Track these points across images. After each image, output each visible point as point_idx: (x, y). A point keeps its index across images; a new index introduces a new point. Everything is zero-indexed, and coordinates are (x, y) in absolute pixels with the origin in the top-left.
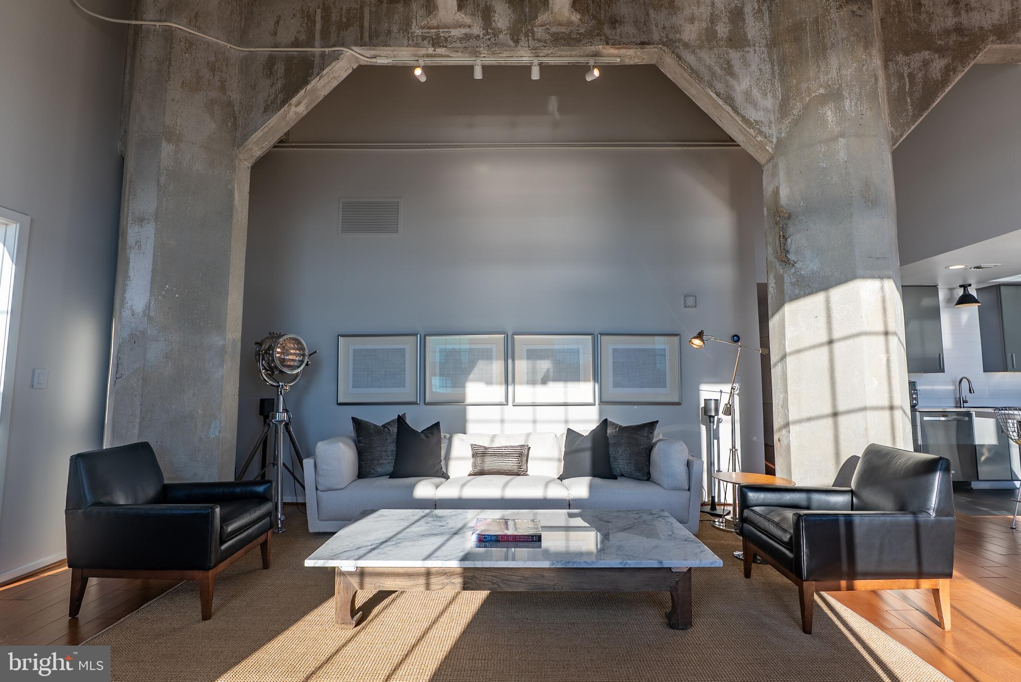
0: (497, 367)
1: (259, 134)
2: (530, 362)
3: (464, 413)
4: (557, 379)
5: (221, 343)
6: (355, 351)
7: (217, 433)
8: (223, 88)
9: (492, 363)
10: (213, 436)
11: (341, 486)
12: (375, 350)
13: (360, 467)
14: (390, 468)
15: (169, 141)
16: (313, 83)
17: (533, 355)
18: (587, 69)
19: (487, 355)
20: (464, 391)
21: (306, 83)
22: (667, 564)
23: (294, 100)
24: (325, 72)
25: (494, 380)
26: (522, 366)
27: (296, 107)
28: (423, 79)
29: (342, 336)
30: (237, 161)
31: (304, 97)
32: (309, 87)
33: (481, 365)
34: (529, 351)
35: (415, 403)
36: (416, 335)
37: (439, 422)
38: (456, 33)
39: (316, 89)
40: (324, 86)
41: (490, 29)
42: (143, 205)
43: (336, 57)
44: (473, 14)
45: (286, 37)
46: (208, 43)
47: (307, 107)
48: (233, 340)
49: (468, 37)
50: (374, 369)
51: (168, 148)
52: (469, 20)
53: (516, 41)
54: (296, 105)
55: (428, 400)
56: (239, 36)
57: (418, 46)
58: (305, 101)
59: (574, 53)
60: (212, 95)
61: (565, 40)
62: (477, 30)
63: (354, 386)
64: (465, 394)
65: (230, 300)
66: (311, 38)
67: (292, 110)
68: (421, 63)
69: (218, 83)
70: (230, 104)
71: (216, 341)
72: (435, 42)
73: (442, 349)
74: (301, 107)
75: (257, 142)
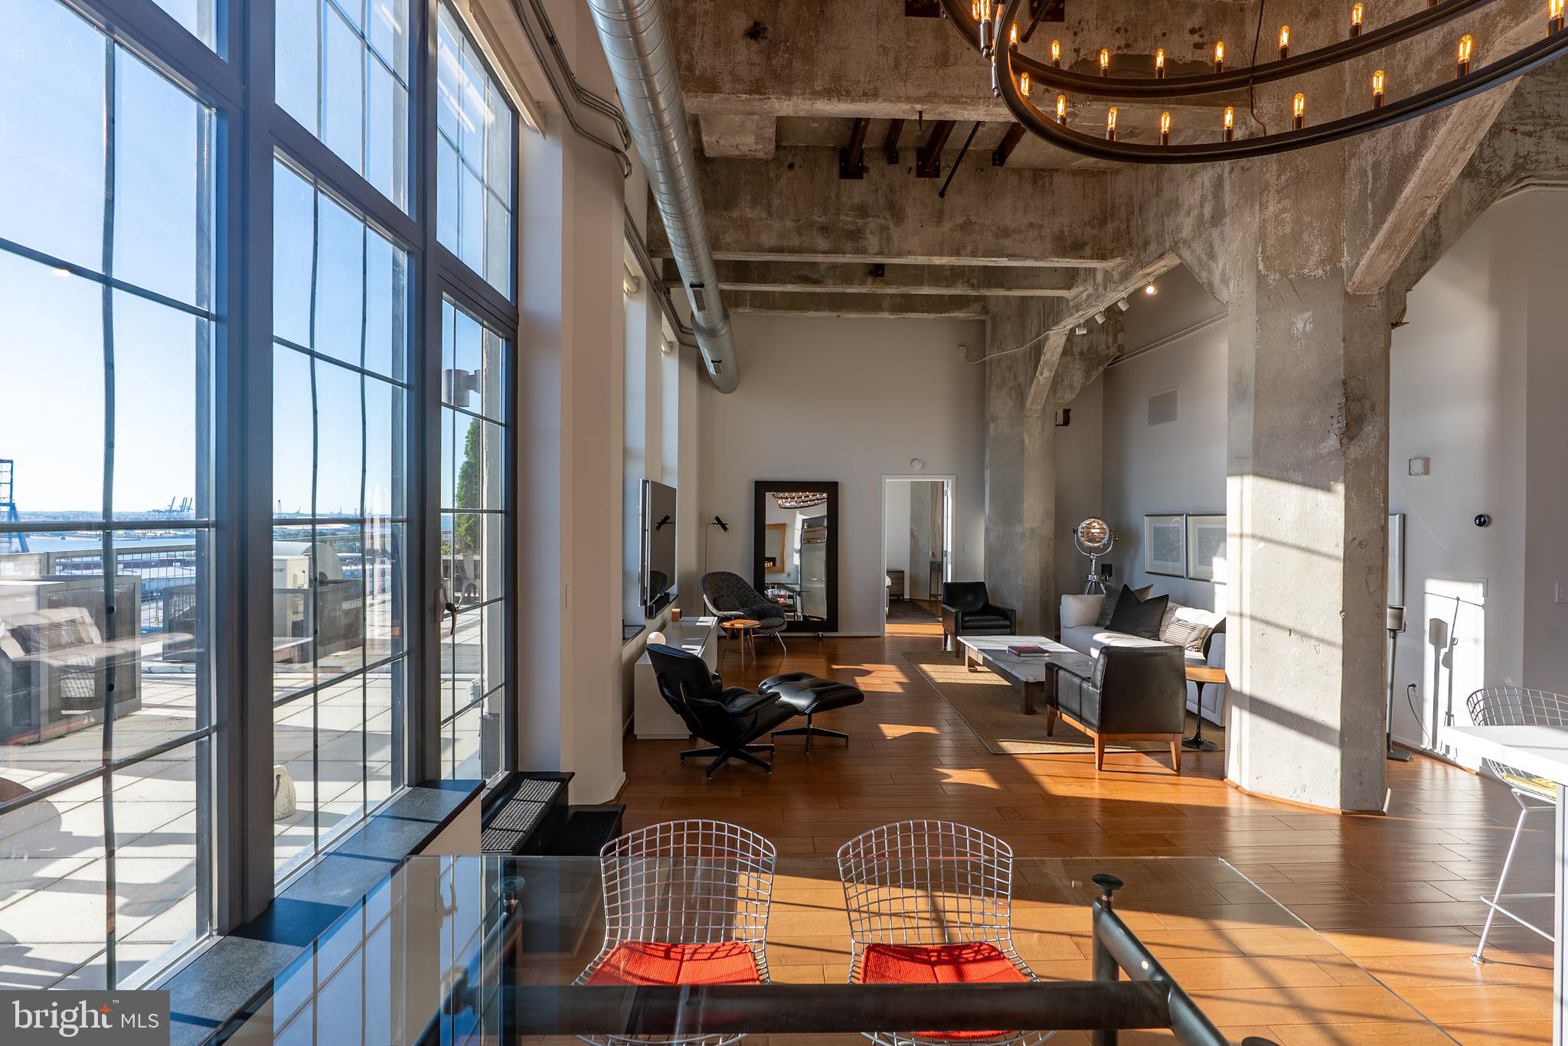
1: (1030, 400)
3: (1213, 589)
5: (1021, 530)
6: (1154, 529)
8: (1015, 377)
12: (1162, 528)
13: (1099, 618)
15: (992, 421)
16: (1042, 359)
18: (1143, 288)
20: (1212, 569)
21: (1039, 361)
23: (1039, 372)
24: (1047, 350)
27: (1041, 375)
28: (1085, 332)
29: (1146, 516)
30: (1025, 419)
31: (1042, 369)
32: (1041, 363)
35: (1183, 577)
36: (1182, 515)
37: (1168, 595)
38: (1084, 296)
39: (1047, 360)
40: (1052, 356)
41: (1096, 286)
42: (987, 459)
43: (1046, 339)
44: (1084, 281)
45: (1034, 334)
46: (1007, 355)
47: (1051, 371)
48: (1031, 528)
49: (1089, 296)
50: (1165, 546)
51: (992, 426)
52: (1081, 289)
53: (1105, 289)
54: (1042, 374)
55: (1191, 575)
56: (1021, 341)
57: (1072, 315)
58: (1045, 369)
59: (1133, 282)
60: (1011, 385)
61: (1125, 276)
62: (1091, 290)
63: (1155, 559)
64: (1212, 573)
65: (1025, 504)
66: (1040, 330)
67: (1040, 378)
68: (1082, 321)
69: (1013, 376)
70: (1020, 385)
71: (1019, 529)
72: (1077, 308)
73: (1200, 529)
74: (1046, 374)
75: (1032, 403)
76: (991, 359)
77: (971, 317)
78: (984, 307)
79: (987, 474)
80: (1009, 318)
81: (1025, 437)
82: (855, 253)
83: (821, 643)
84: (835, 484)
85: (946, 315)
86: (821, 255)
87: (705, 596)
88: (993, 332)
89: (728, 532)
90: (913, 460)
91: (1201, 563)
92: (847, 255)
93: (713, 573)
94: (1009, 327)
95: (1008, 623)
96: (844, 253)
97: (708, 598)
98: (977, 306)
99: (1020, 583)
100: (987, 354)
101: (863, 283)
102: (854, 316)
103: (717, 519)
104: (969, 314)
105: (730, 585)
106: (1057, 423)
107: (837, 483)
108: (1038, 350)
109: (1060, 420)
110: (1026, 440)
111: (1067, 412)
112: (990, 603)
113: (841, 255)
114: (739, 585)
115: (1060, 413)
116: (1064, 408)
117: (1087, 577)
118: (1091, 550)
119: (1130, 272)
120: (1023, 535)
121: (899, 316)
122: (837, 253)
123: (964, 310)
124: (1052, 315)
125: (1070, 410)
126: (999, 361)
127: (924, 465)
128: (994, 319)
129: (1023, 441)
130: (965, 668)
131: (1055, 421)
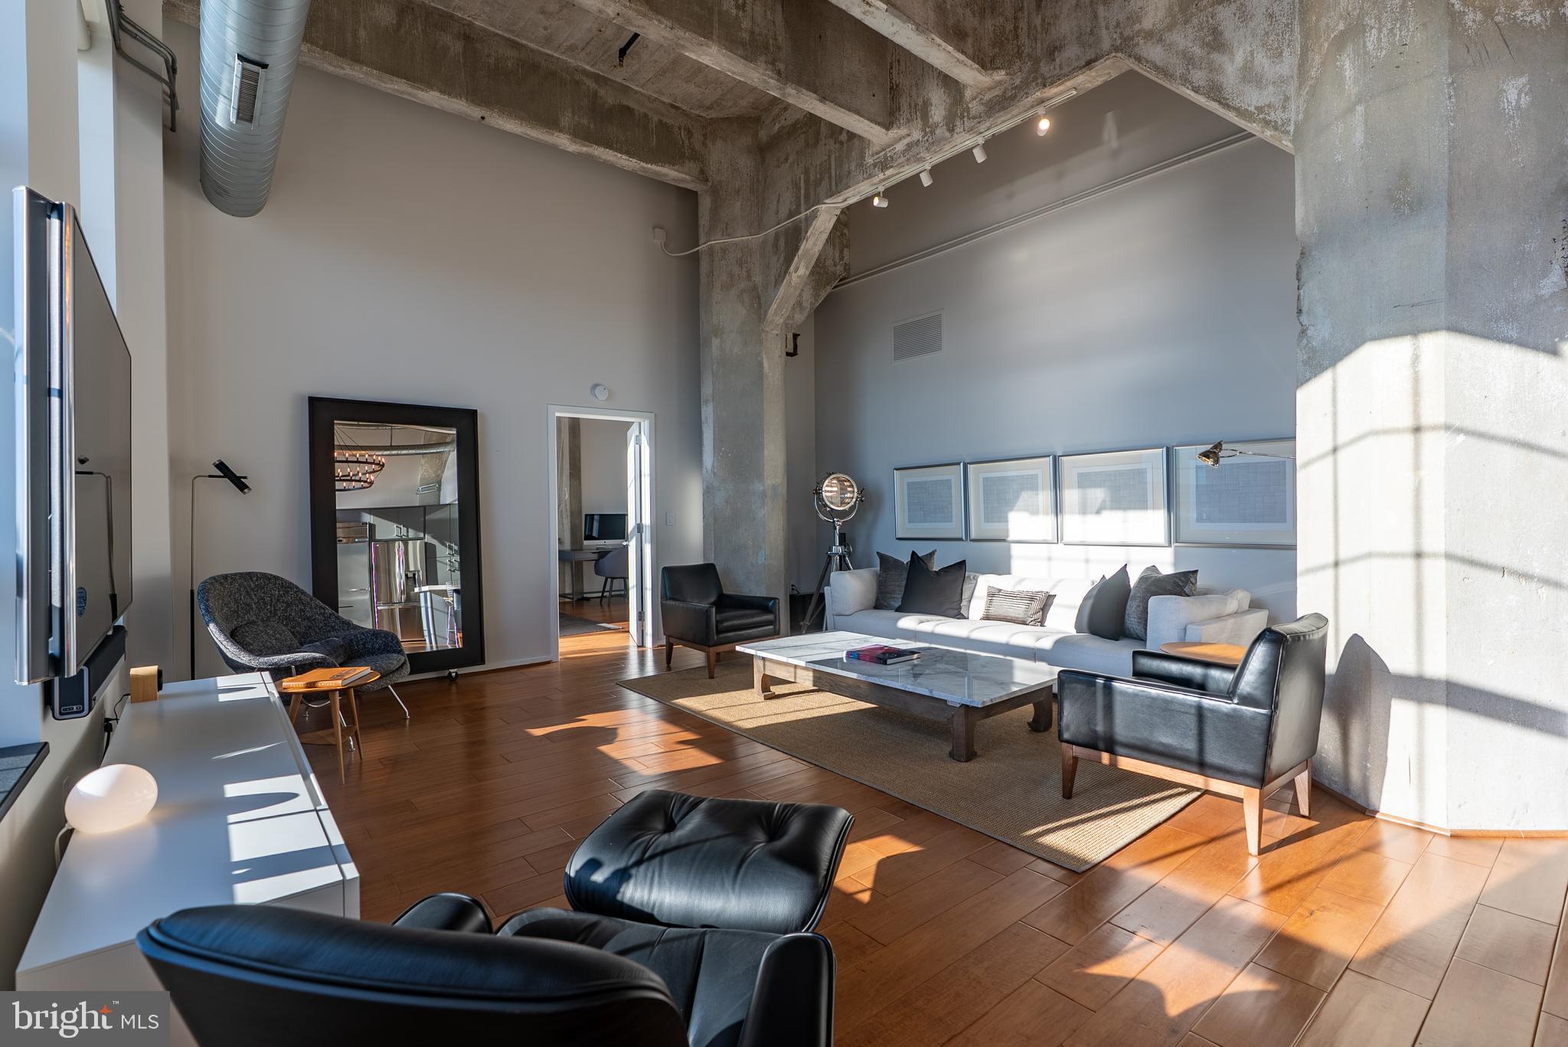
0: (1045, 497)
1: (774, 306)
2: (1080, 490)
3: (1009, 550)
4: (1112, 508)
5: (761, 489)
6: (908, 484)
7: (763, 560)
8: (749, 277)
9: (1037, 494)
10: (760, 562)
11: (848, 613)
12: (926, 482)
13: (877, 599)
14: (898, 604)
15: (716, 336)
16: (802, 247)
17: (1085, 481)
18: (1032, 122)
19: (1030, 484)
20: (1007, 526)
21: (797, 249)
22: (936, 694)
23: (792, 268)
24: (808, 234)
25: (1041, 509)
26: (1071, 496)
27: (795, 272)
28: (885, 205)
29: (897, 469)
30: (764, 335)
31: (799, 262)
32: (800, 252)
33: (1025, 496)
34: (1080, 475)
35: (961, 539)
36: (959, 464)
37: (965, 561)
38: (900, 147)
39: (807, 249)
40: (814, 242)
41: (928, 128)
42: (707, 390)
43: (814, 216)
44: (909, 121)
45: (784, 211)
46: (736, 244)
47: (807, 269)
48: (774, 485)
49: (909, 146)
50: (925, 503)
51: (716, 342)
52: (903, 131)
53: (951, 130)
54: (797, 269)
55: (973, 536)
56: (758, 226)
57: (870, 176)
58: (802, 264)
59: (1015, 112)
60: (742, 286)
61: (999, 104)
62: (917, 135)
63: (910, 522)
64: (1007, 530)
65: (766, 453)
66: (798, 206)
67: (793, 275)
68: (881, 189)
69: (745, 274)
70: (755, 288)
71: (758, 487)
72: (884, 165)
73: (986, 479)
74: (802, 269)
75: (776, 313)
76: (711, 248)
77: (683, 180)
78: (702, 172)
79: (708, 412)
80: (738, 192)
81: (764, 360)
83: (454, 688)
84: (472, 414)
85: (654, 167)
87: (212, 627)
88: (715, 210)
89: (249, 495)
90: (596, 386)
91: (988, 520)
93: (225, 577)
94: (739, 204)
95: (770, 617)
97: (221, 631)
98: (693, 166)
99: (761, 560)
100: (701, 242)
102: (511, 126)
103: (221, 466)
104: (684, 176)
105: (267, 599)
106: (788, 350)
107: (474, 413)
108: (794, 237)
109: (790, 347)
110: (766, 364)
111: (795, 336)
112: (725, 592)
114: (288, 599)
115: (790, 336)
116: (794, 331)
117: (831, 550)
118: (833, 513)
119: (1013, 98)
120: (764, 494)
121: (585, 149)
123: (676, 167)
124: (826, 179)
125: (799, 335)
126: (724, 250)
127: (611, 396)
128: (715, 192)
129: (761, 365)
130: (755, 694)
131: (786, 346)
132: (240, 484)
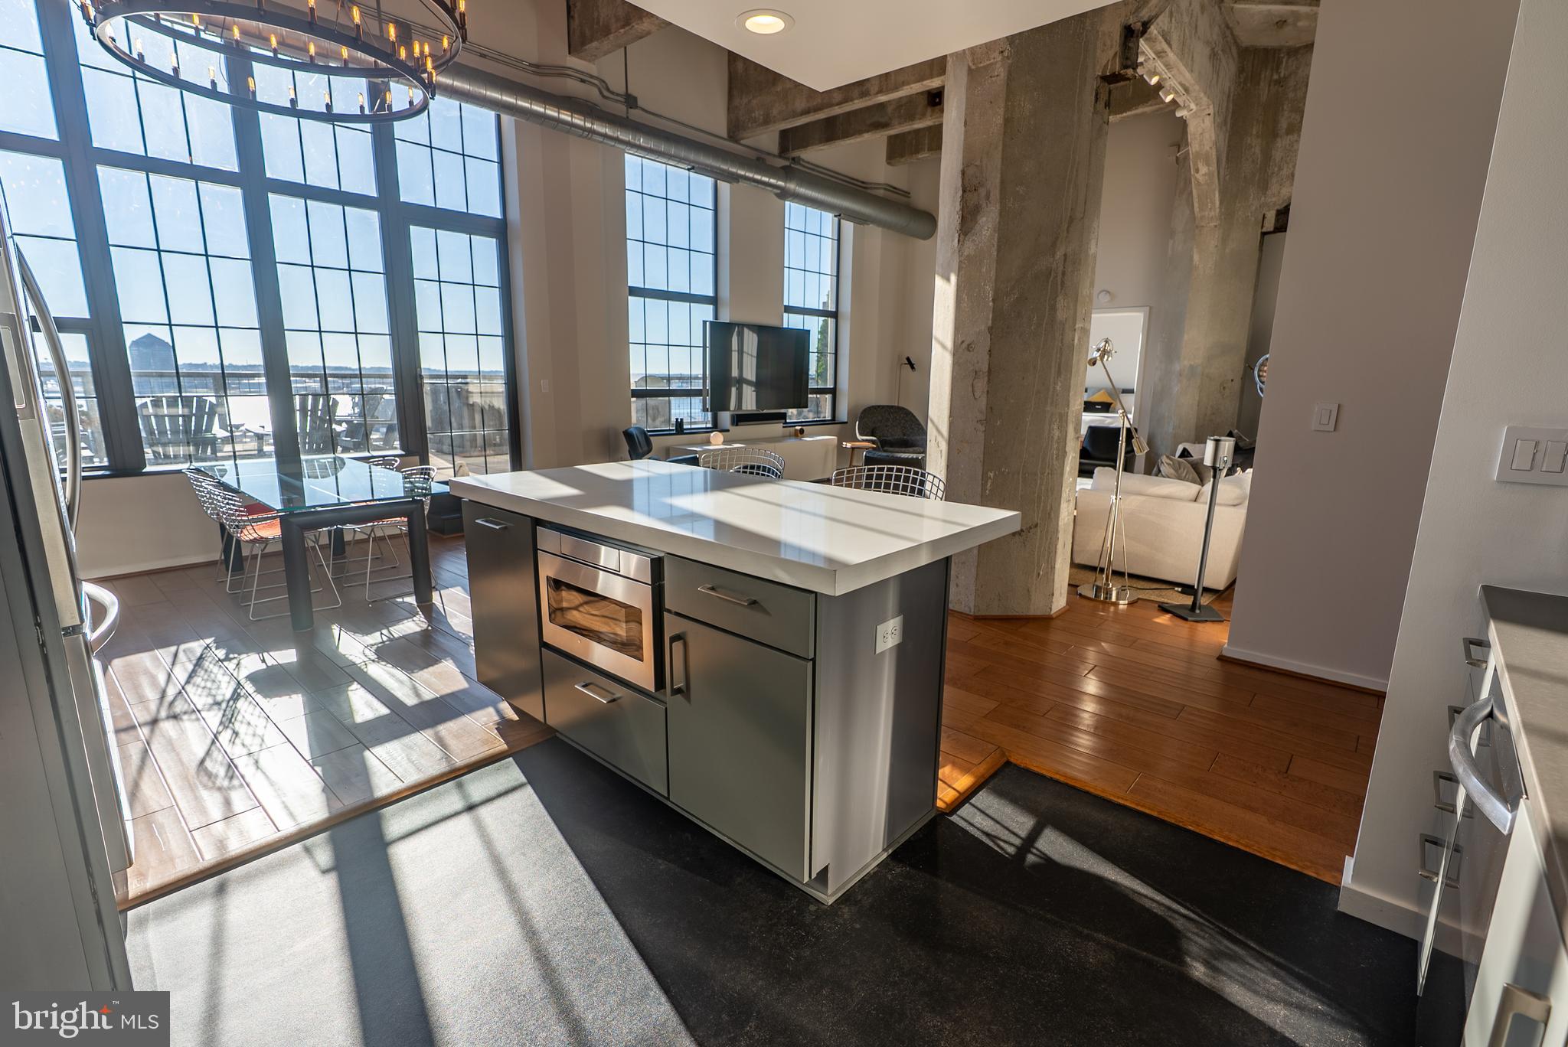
1: (1196, 203)
16: (1191, 152)
21: (1188, 155)
31: (1195, 164)
32: (1191, 157)
39: (1197, 152)
40: (1201, 144)
47: (1208, 165)
48: (1191, 365)
54: (1197, 171)
58: (1200, 164)
65: (1186, 337)
67: (1197, 176)
71: (1177, 367)
74: (1203, 169)
75: (1201, 209)
81: (1194, 254)
82: (862, 98)
86: (836, 107)
92: (856, 101)
96: (852, 100)
101: (923, 116)
103: (908, 359)
106: (1264, 230)
109: (1270, 225)
110: (1196, 257)
113: (851, 103)
115: (1271, 216)
116: (1276, 208)
120: (1181, 374)
122: (847, 102)
127: (1113, 297)
129: (1192, 258)
131: (1262, 227)
132: (912, 366)
